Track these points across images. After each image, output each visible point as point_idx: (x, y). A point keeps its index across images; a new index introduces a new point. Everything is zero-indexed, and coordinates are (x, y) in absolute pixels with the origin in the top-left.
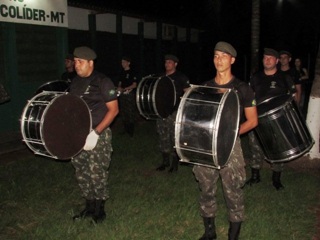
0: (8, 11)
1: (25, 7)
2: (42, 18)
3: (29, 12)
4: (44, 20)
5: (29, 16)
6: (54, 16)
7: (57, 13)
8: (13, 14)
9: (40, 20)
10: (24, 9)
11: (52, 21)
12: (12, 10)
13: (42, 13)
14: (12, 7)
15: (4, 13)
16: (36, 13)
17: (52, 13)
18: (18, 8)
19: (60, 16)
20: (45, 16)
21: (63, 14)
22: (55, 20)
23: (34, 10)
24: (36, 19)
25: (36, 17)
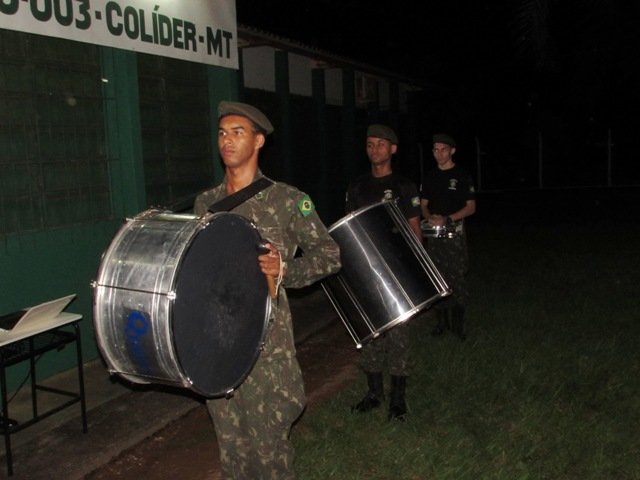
0: (121, 20)
1: (158, 13)
2: (190, 42)
3: (165, 25)
4: (195, 49)
5: (166, 36)
6: (215, 40)
7: (219, 32)
8: (132, 28)
9: (187, 48)
10: (154, 15)
11: (209, 53)
12: (131, 17)
13: (190, 31)
14: (130, 10)
15: (115, 25)
16: (179, 28)
17: (209, 30)
18: (142, 12)
19: (224, 40)
20: (197, 38)
21: (228, 35)
22: (215, 51)
23: (174, 20)
24: (178, 45)
25: (179, 40)
